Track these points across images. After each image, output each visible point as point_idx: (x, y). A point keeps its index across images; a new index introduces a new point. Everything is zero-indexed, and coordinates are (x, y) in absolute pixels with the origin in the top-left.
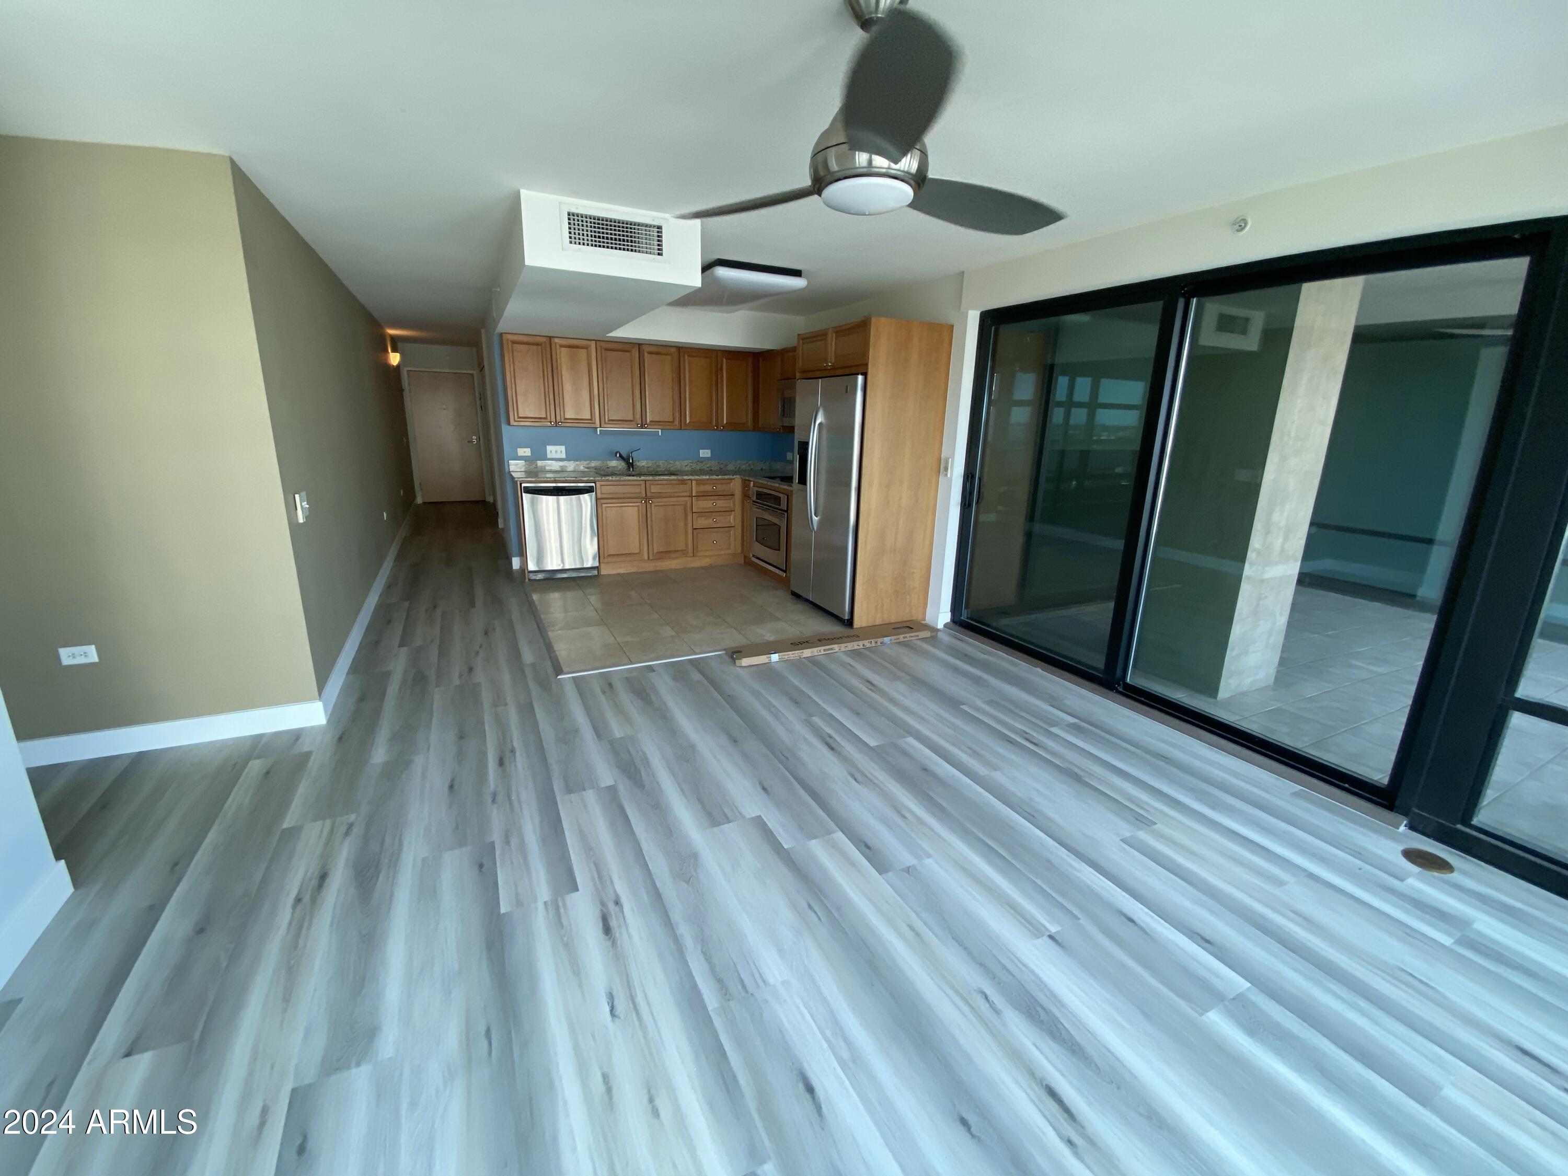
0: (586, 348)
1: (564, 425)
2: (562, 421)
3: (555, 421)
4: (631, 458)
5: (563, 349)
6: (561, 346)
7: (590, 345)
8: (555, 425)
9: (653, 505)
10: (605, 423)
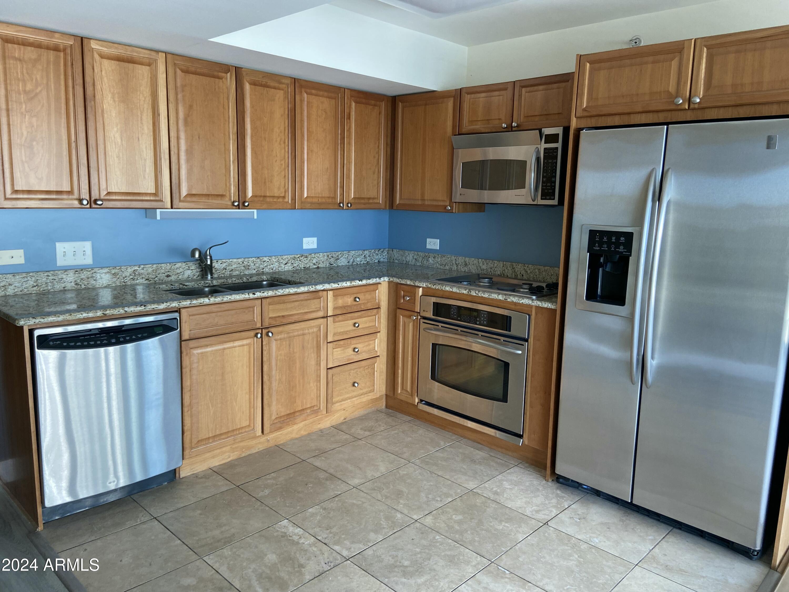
0: (150, 64)
1: (106, 204)
2: (102, 197)
3: (88, 199)
4: (209, 257)
5: (106, 63)
6: (102, 56)
7: (156, 61)
8: (88, 206)
9: (273, 339)
10: (180, 201)
